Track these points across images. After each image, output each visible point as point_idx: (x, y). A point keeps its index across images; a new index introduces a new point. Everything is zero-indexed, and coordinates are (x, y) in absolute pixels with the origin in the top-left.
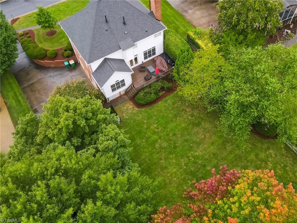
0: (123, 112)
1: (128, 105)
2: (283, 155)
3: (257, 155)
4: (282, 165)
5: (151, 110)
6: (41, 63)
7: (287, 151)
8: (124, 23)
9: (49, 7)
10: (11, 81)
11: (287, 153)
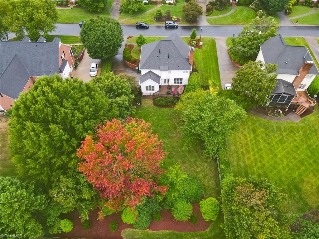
0: (146, 103)
1: (150, 101)
2: (211, 170)
3: (196, 161)
4: (206, 174)
5: (159, 109)
6: (127, 62)
7: (215, 169)
8: (169, 57)
9: (150, 37)
10: (109, 65)
11: (214, 170)
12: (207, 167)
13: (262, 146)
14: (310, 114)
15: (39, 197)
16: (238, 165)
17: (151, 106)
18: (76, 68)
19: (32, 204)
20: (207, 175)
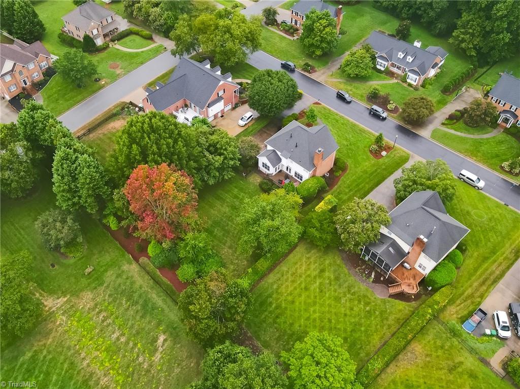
8: (296, 147)
12: (244, 265)
13: (312, 288)
14: (404, 301)
15: (106, 187)
16: (272, 284)
17: (255, 184)
18: (233, 109)
19: (98, 188)
20: (237, 271)
